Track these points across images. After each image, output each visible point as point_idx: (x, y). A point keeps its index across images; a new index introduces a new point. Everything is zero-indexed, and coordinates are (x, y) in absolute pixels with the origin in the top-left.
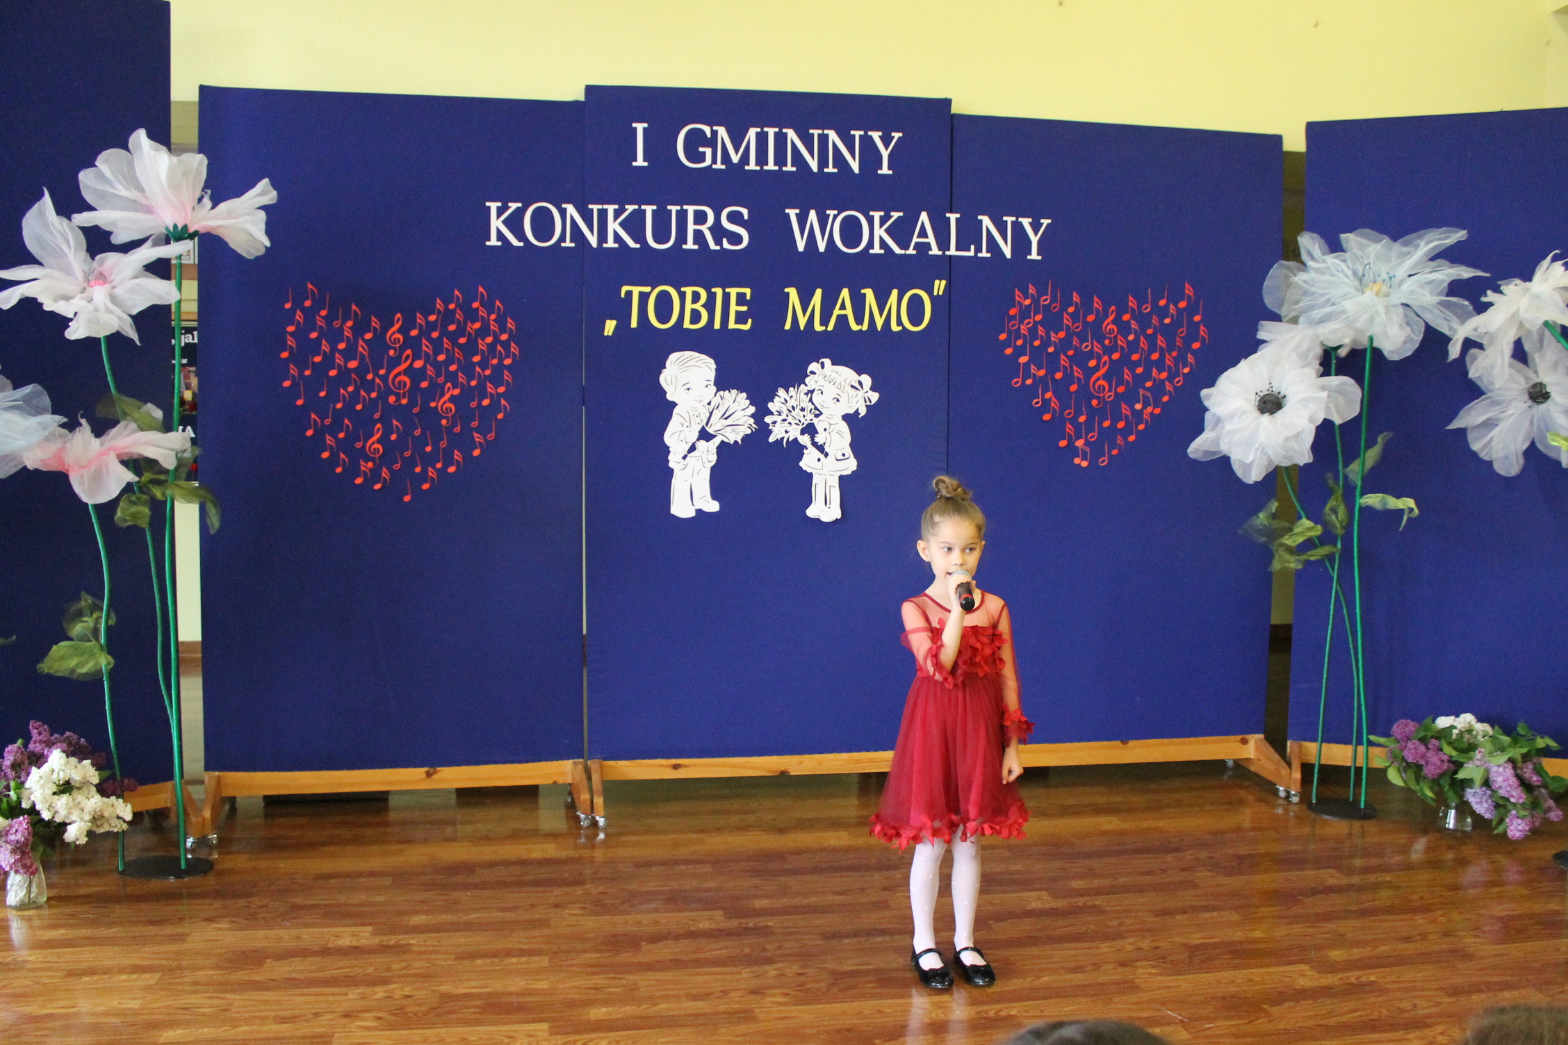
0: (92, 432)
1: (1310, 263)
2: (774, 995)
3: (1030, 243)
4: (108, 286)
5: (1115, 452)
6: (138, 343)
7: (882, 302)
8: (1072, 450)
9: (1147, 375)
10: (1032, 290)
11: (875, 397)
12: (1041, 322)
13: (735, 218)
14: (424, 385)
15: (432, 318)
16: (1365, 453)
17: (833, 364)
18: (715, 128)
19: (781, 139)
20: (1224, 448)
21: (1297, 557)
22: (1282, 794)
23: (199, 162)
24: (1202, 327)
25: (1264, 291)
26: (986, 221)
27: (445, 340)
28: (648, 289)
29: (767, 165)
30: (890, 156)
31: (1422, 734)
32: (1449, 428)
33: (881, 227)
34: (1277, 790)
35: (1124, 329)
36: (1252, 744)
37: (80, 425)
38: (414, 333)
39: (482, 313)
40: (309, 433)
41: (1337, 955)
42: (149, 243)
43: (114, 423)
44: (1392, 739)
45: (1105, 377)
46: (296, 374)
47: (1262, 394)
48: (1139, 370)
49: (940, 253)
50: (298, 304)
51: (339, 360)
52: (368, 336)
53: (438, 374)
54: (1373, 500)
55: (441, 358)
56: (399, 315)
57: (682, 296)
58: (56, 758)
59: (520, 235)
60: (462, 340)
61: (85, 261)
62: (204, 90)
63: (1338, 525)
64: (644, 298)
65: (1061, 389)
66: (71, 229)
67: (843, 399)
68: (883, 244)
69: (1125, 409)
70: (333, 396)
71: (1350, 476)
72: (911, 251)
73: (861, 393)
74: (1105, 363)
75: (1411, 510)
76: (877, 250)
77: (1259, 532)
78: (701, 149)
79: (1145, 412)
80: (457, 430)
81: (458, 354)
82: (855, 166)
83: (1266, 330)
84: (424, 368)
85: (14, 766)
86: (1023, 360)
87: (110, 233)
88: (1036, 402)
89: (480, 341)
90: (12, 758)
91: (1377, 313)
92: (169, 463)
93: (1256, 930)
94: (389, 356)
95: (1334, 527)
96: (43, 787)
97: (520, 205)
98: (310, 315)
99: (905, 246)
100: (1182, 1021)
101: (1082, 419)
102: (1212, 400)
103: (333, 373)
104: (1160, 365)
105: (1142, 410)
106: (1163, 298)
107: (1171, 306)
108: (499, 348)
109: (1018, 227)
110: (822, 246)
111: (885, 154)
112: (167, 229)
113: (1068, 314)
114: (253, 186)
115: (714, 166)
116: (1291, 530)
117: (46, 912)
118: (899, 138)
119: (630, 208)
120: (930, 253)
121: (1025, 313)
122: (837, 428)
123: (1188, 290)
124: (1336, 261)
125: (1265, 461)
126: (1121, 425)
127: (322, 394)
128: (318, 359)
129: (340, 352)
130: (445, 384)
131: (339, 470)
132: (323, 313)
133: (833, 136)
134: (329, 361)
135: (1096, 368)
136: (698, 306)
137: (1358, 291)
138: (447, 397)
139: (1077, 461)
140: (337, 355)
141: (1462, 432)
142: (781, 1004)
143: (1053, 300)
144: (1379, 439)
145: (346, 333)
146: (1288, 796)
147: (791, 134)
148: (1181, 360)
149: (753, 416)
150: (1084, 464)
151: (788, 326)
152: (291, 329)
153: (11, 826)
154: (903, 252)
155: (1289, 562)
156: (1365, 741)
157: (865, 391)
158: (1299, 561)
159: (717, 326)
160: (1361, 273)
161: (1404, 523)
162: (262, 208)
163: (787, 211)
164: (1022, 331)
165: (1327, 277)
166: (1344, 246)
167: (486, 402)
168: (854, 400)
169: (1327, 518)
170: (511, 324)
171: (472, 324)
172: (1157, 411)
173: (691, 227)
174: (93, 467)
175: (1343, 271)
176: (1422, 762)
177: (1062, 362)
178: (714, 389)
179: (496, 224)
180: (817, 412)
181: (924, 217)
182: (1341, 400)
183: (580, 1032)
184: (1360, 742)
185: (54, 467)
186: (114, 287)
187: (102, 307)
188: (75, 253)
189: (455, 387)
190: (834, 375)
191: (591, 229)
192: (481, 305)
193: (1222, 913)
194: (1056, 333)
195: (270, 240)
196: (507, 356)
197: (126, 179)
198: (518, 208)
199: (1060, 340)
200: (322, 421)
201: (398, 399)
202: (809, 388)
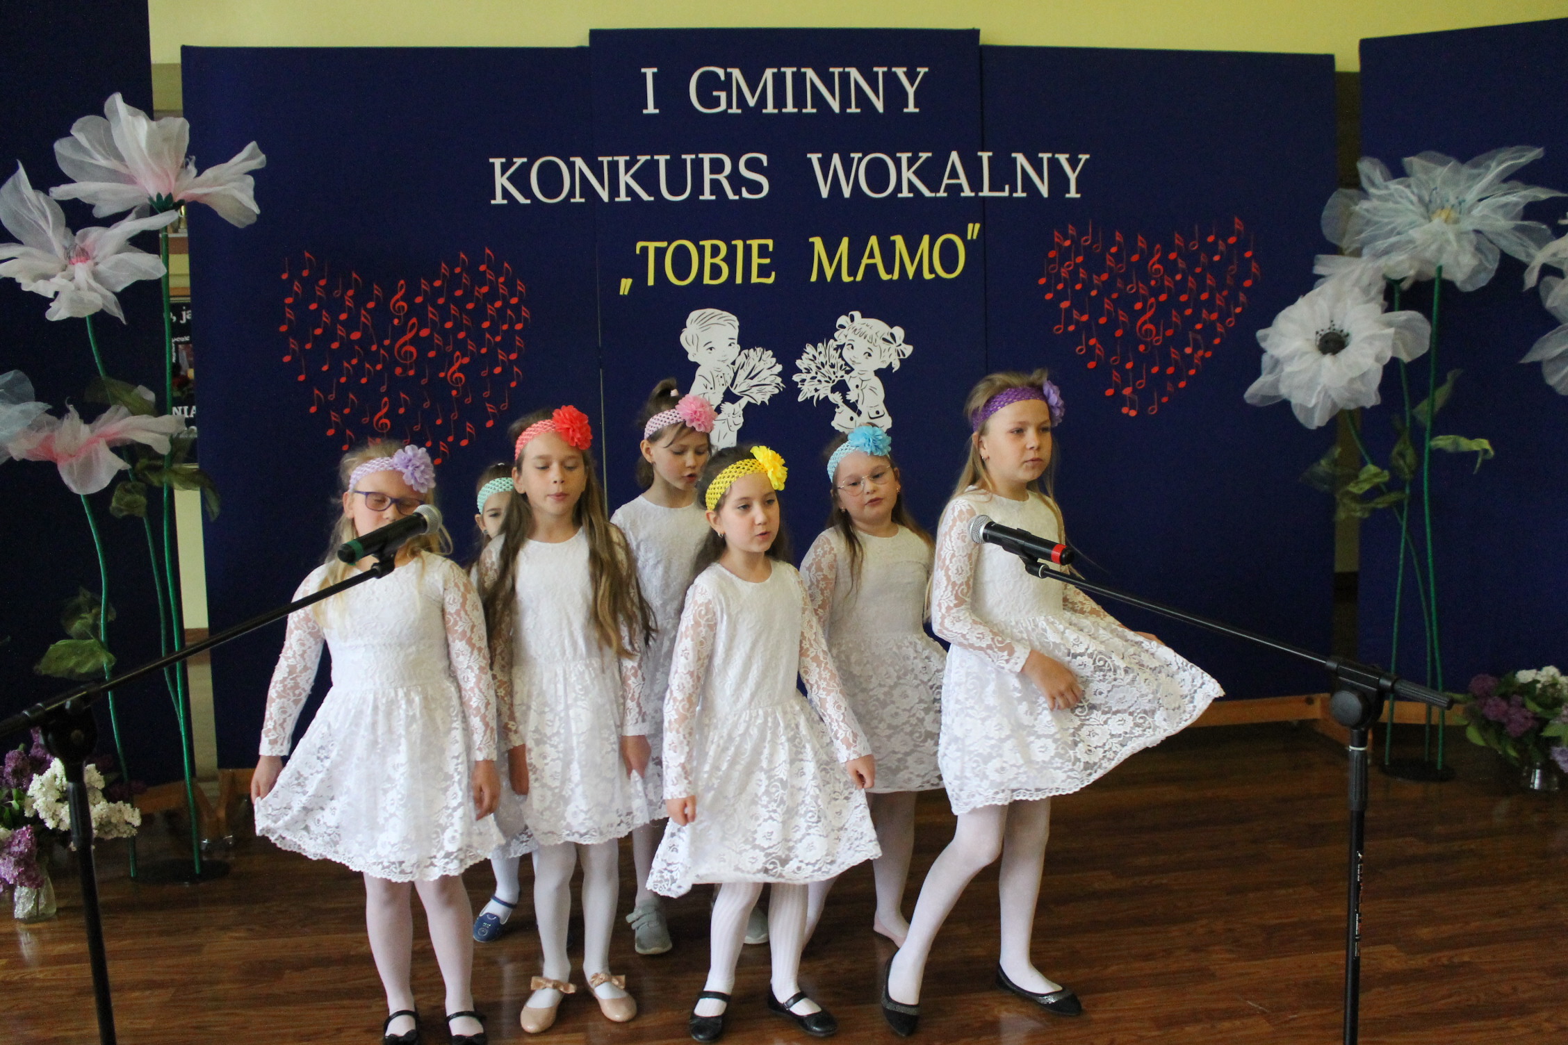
0: (81, 418)
1: (1372, 190)
3: (1068, 180)
4: (90, 263)
5: (1165, 399)
6: (124, 322)
7: (912, 249)
8: (1118, 400)
9: (1196, 317)
10: (1071, 231)
11: (908, 350)
12: (1082, 265)
13: (753, 165)
14: (432, 354)
15: (437, 283)
16: (1434, 391)
17: (863, 316)
18: (729, 70)
19: (799, 79)
20: (1284, 391)
21: (1364, 506)
23: (179, 126)
24: (1254, 264)
25: (1323, 222)
26: (1021, 159)
27: (452, 306)
28: (664, 244)
29: (786, 107)
30: (916, 93)
31: (1503, 690)
32: (1522, 362)
33: (909, 168)
35: (1171, 268)
36: (1318, 704)
37: (68, 411)
38: (419, 300)
39: (490, 276)
40: (313, 410)
41: (1425, 933)
42: (133, 215)
43: (103, 408)
44: (1470, 696)
45: (1151, 320)
46: (297, 349)
47: (1323, 333)
48: (1188, 312)
50: (295, 275)
51: (341, 331)
52: (371, 305)
53: (446, 343)
54: (1444, 442)
55: (449, 325)
56: (402, 282)
57: (701, 250)
58: (56, 768)
59: (527, 192)
60: (470, 306)
61: (65, 237)
62: (187, 51)
63: (1406, 470)
64: (660, 253)
65: (1105, 334)
66: (48, 203)
67: (875, 353)
68: (912, 187)
69: (1174, 354)
70: (336, 370)
71: (1420, 417)
72: (942, 194)
73: (893, 346)
74: (1151, 306)
75: (1486, 451)
76: (905, 193)
77: (1321, 479)
78: (715, 93)
79: (1195, 356)
80: (468, 401)
81: (466, 321)
82: (879, 106)
83: (1323, 265)
84: (431, 337)
85: (16, 772)
86: (1065, 305)
87: (91, 207)
88: (1080, 350)
89: (489, 306)
90: (13, 765)
91: (1448, 241)
92: (163, 448)
94: (393, 325)
95: (1402, 472)
96: (45, 795)
97: (525, 160)
98: (308, 284)
99: (934, 187)
100: (1263, 1013)
101: (1129, 365)
102: (1270, 341)
103: (335, 346)
104: (1210, 305)
105: (1192, 354)
106: (1211, 234)
107: (1220, 242)
108: (509, 312)
109: (1054, 163)
110: (847, 192)
111: (911, 91)
112: (151, 199)
113: (1111, 255)
114: (240, 150)
115: (729, 111)
116: (1357, 477)
117: (57, 924)
118: (925, 73)
119: (643, 159)
120: (962, 194)
121: (1065, 255)
122: (869, 384)
123: (1238, 225)
124: (1401, 187)
125: (1329, 404)
126: (1170, 370)
127: (325, 368)
128: (318, 332)
129: (343, 323)
130: (453, 352)
132: (322, 282)
133: (854, 73)
134: (330, 335)
135: (1143, 311)
136: (717, 260)
137: (1425, 218)
138: (456, 366)
139: (1125, 410)
140: (339, 326)
141: (1537, 366)
143: (1095, 240)
144: (1449, 376)
145: (348, 303)
147: (810, 74)
148: (1232, 300)
149: (779, 375)
150: (1133, 413)
151: (814, 278)
152: (289, 300)
153: (14, 837)
154: (933, 195)
155: (1355, 511)
157: (898, 342)
158: (1365, 509)
159: (739, 280)
160: (1427, 198)
161: (1478, 466)
162: (251, 173)
164: (1063, 275)
165: (1390, 205)
166: (1408, 171)
167: (498, 370)
168: (887, 354)
169: (1395, 462)
170: (521, 287)
171: (480, 288)
172: (1208, 354)
173: (708, 177)
174: (83, 456)
175: (1407, 197)
176: (1505, 720)
177: (1106, 306)
178: (737, 347)
179: (501, 181)
180: (848, 368)
181: (954, 156)
182: (1408, 335)
185: (42, 456)
186: (97, 264)
187: (84, 285)
188: (53, 231)
189: (463, 356)
190: (865, 328)
191: (602, 184)
192: (489, 267)
193: (1299, 889)
194: (1099, 275)
195: (260, 207)
196: (518, 321)
197: (105, 149)
198: (523, 164)
199: (1103, 282)
200: (326, 397)
201: (405, 369)
202: (839, 343)
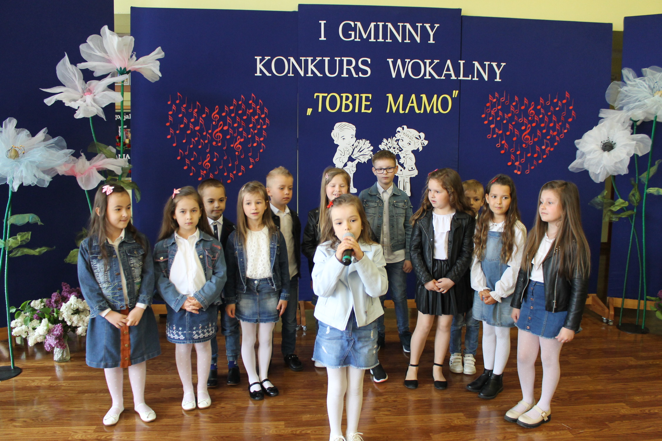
0: (86, 158)
1: (628, 82)
2: (384, 411)
3: (496, 74)
4: (92, 95)
5: (532, 168)
6: (105, 120)
7: (430, 100)
8: (513, 167)
9: (548, 133)
10: (497, 95)
11: (426, 142)
12: (501, 109)
13: (364, 63)
14: (228, 137)
15: (232, 108)
16: (650, 169)
17: (408, 128)
18: (356, 23)
19: (385, 27)
20: (586, 167)
21: (616, 216)
22: (605, 321)
23: (130, 40)
24: (573, 112)
25: (606, 95)
26: (476, 64)
27: (237, 117)
28: (326, 95)
29: (379, 39)
30: (434, 35)
33: (430, 66)
34: (603, 319)
35: (538, 112)
36: (591, 298)
37: (81, 156)
38: (224, 114)
39: (253, 105)
40: (179, 158)
41: (638, 399)
42: (110, 76)
43: (95, 155)
44: (658, 298)
45: (528, 134)
46: (173, 133)
47: (604, 142)
48: (544, 131)
49: (456, 78)
50: (173, 102)
51: (191, 126)
52: (204, 116)
53: (234, 133)
54: (653, 190)
55: (236, 125)
56: (217, 107)
57: (341, 98)
58: (73, 299)
59: (270, 71)
60: (245, 118)
61: (82, 84)
62: (132, 9)
63: (635, 202)
64: (324, 98)
65: (509, 139)
66: (77, 70)
67: (412, 143)
68: (430, 74)
69: (537, 148)
70: (189, 142)
71: (642, 179)
72: (443, 78)
73: (420, 141)
74: (529, 128)
76: (428, 77)
77: (598, 204)
78: (350, 32)
79: (546, 150)
80: (242, 157)
81: (243, 124)
82: (418, 40)
83: (604, 113)
84: (228, 129)
85: (56, 302)
86: (492, 126)
87: (93, 72)
88: (498, 145)
89: (252, 118)
90: (55, 298)
92: (119, 172)
93: (599, 385)
94: (213, 124)
95: (633, 202)
96: (67, 311)
97: (270, 58)
98: (179, 107)
99: (440, 75)
100: (568, 429)
101: (518, 153)
102: (580, 145)
103: (189, 132)
104: (554, 129)
105: (545, 149)
106: (556, 98)
107: (559, 102)
108: (261, 121)
109: (490, 66)
110: (403, 76)
111: (432, 34)
112: (117, 70)
113: (513, 106)
114: (154, 50)
115: (355, 40)
116: (614, 204)
117: (70, 363)
118: (438, 26)
119: (318, 59)
120: (451, 78)
121: (493, 105)
122: (409, 156)
123: (567, 95)
124: (640, 81)
125: (605, 173)
126: (535, 155)
127: (184, 141)
128: (182, 126)
129: (192, 123)
130: (237, 136)
131: (191, 174)
132: (185, 106)
133: (408, 26)
134: (187, 127)
135: (525, 130)
136: (348, 102)
137: (651, 95)
138: (238, 142)
139: (516, 171)
140: (191, 124)
142: (387, 415)
143: (506, 99)
144: (656, 163)
145: (194, 115)
146: (608, 322)
147: (390, 25)
148: (563, 126)
149: (372, 151)
150: (519, 173)
151: (388, 111)
152: (170, 113)
153: (55, 328)
154: (439, 78)
155: (612, 218)
156: (645, 299)
157: (422, 140)
158: (617, 217)
159: (357, 111)
160: (652, 87)
162: (158, 60)
163: (388, 60)
164: (492, 113)
165: (636, 89)
166: (644, 74)
167: (255, 145)
168: (417, 144)
169: (630, 198)
170: (266, 110)
171: (249, 110)
172: (552, 149)
173: (345, 67)
174: (86, 174)
175: (644, 85)
177: (510, 127)
178: (355, 139)
179: (259, 66)
180: (400, 149)
181: (449, 62)
182: (642, 145)
183: (298, 426)
184: (642, 298)
185: (70, 174)
186: (95, 95)
187: (89, 104)
188: (78, 81)
189: (241, 138)
190: (408, 133)
191: (301, 69)
192: (253, 102)
193: (583, 377)
194: (507, 114)
195: (162, 74)
196: (264, 124)
197: (99, 48)
198: (269, 59)
199: (509, 117)
200: (184, 153)
201: (217, 143)
202: (397, 139)
